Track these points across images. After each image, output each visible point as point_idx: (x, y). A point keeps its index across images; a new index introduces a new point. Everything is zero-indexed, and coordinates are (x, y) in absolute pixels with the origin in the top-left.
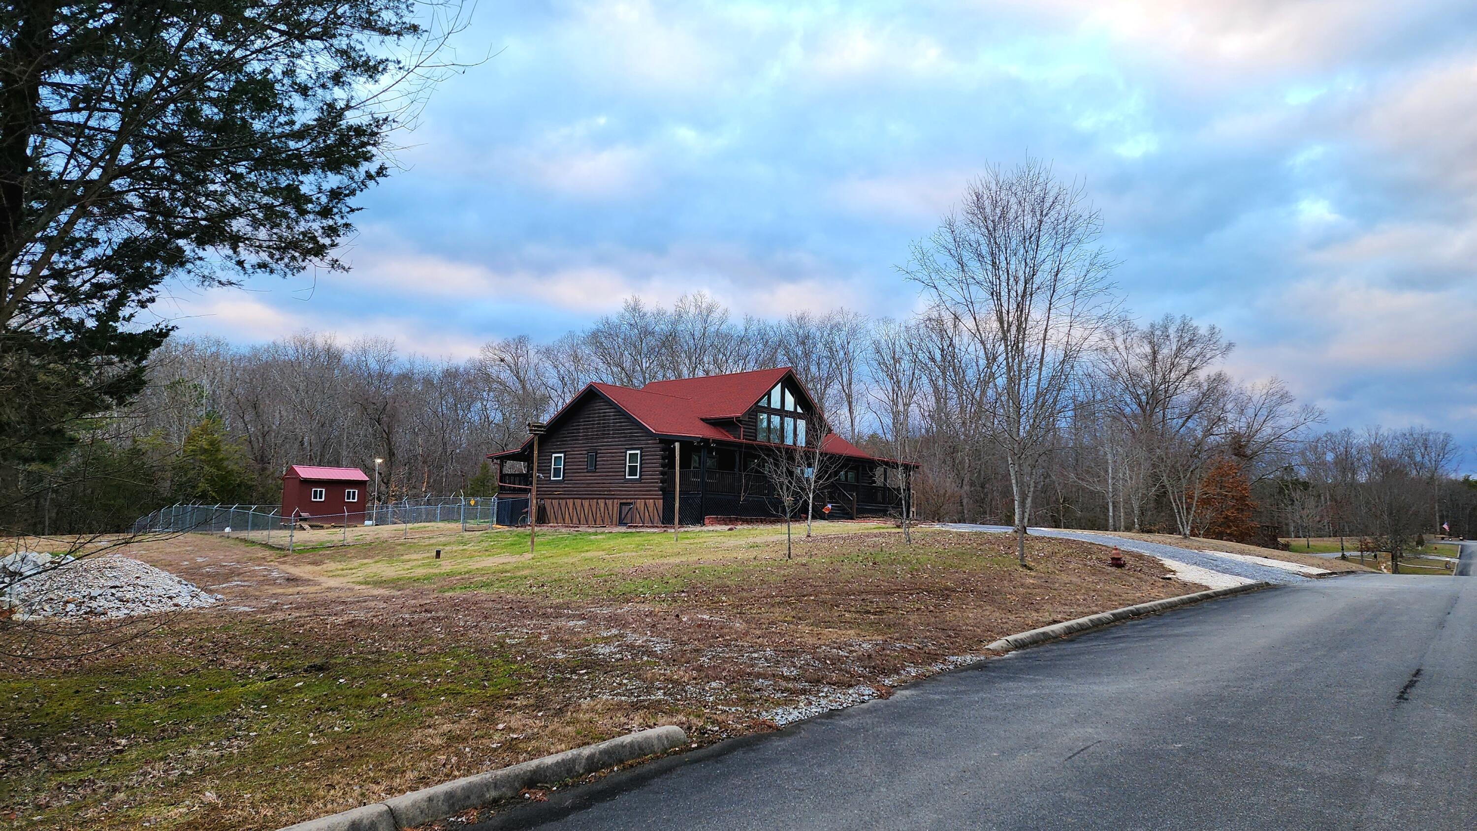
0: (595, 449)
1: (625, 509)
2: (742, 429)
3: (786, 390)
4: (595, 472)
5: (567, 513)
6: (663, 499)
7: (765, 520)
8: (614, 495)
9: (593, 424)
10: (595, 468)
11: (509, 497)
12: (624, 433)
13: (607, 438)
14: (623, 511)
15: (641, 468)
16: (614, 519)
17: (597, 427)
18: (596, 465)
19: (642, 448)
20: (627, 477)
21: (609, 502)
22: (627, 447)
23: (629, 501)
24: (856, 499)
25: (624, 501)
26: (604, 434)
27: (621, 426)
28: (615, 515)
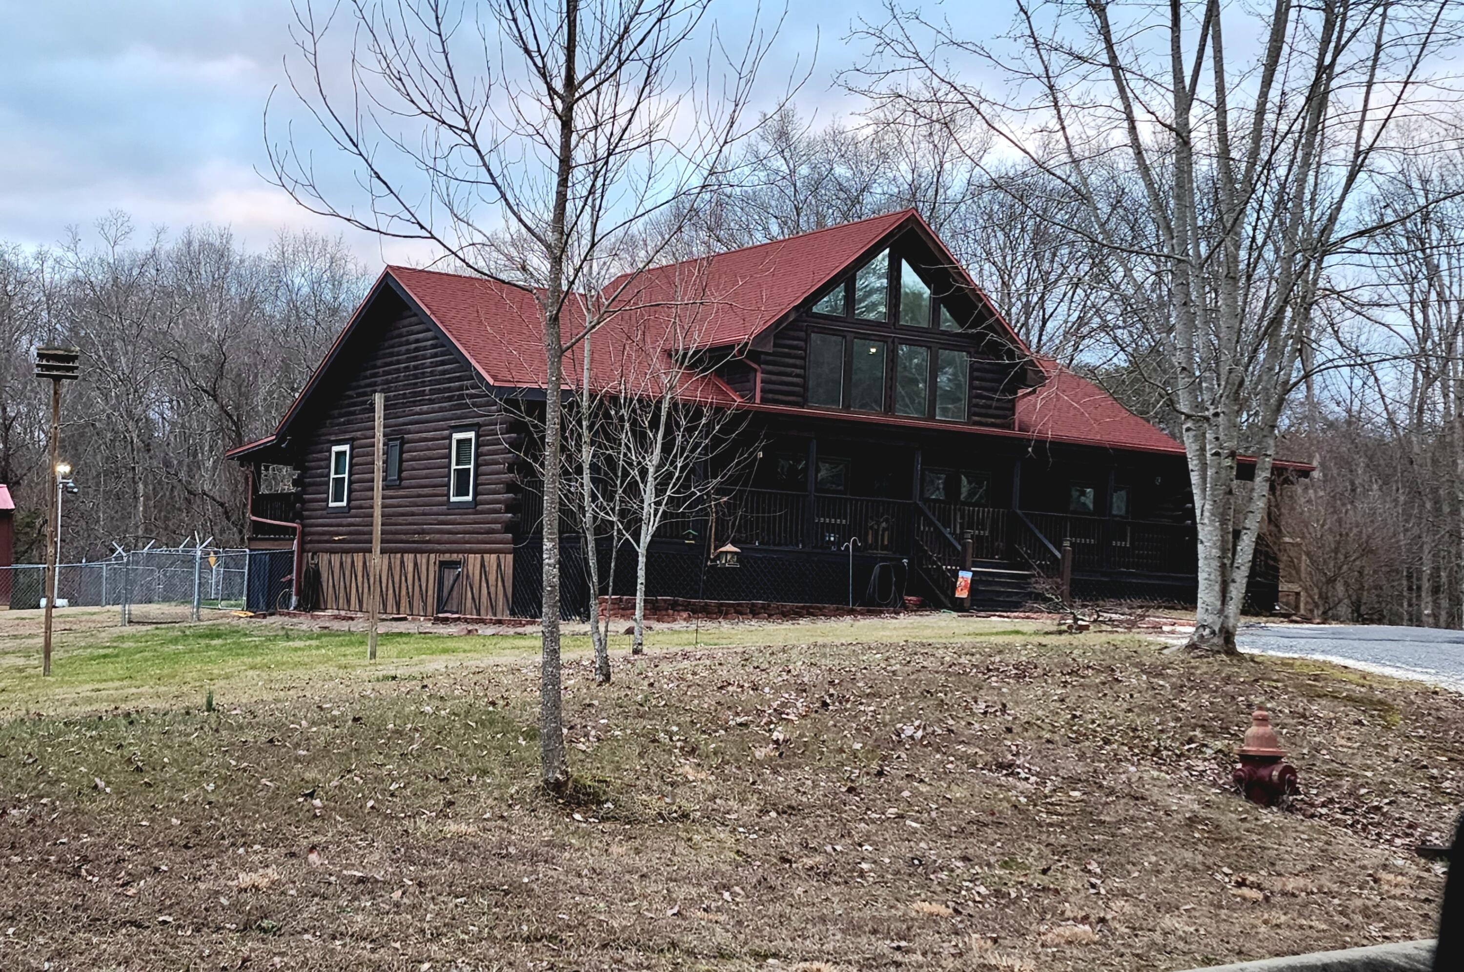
0: (400, 432)
1: (450, 576)
2: (759, 376)
3: (904, 263)
4: (400, 487)
5: (354, 585)
6: (515, 552)
7: (763, 607)
8: (428, 542)
9: (398, 371)
10: (400, 479)
11: (267, 547)
12: (449, 390)
13: (421, 403)
14: (446, 583)
15: (476, 476)
16: (430, 601)
17: (407, 378)
18: (400, 471)
19: (479, 425)
20: (453, 499)
21: (422, 559)
22: (453, 423)
23: (454, 557)
24: (1069, 557)
25: (447, 557)
26: (415, 394)
27: (444, 372)
28: (430, 592)
